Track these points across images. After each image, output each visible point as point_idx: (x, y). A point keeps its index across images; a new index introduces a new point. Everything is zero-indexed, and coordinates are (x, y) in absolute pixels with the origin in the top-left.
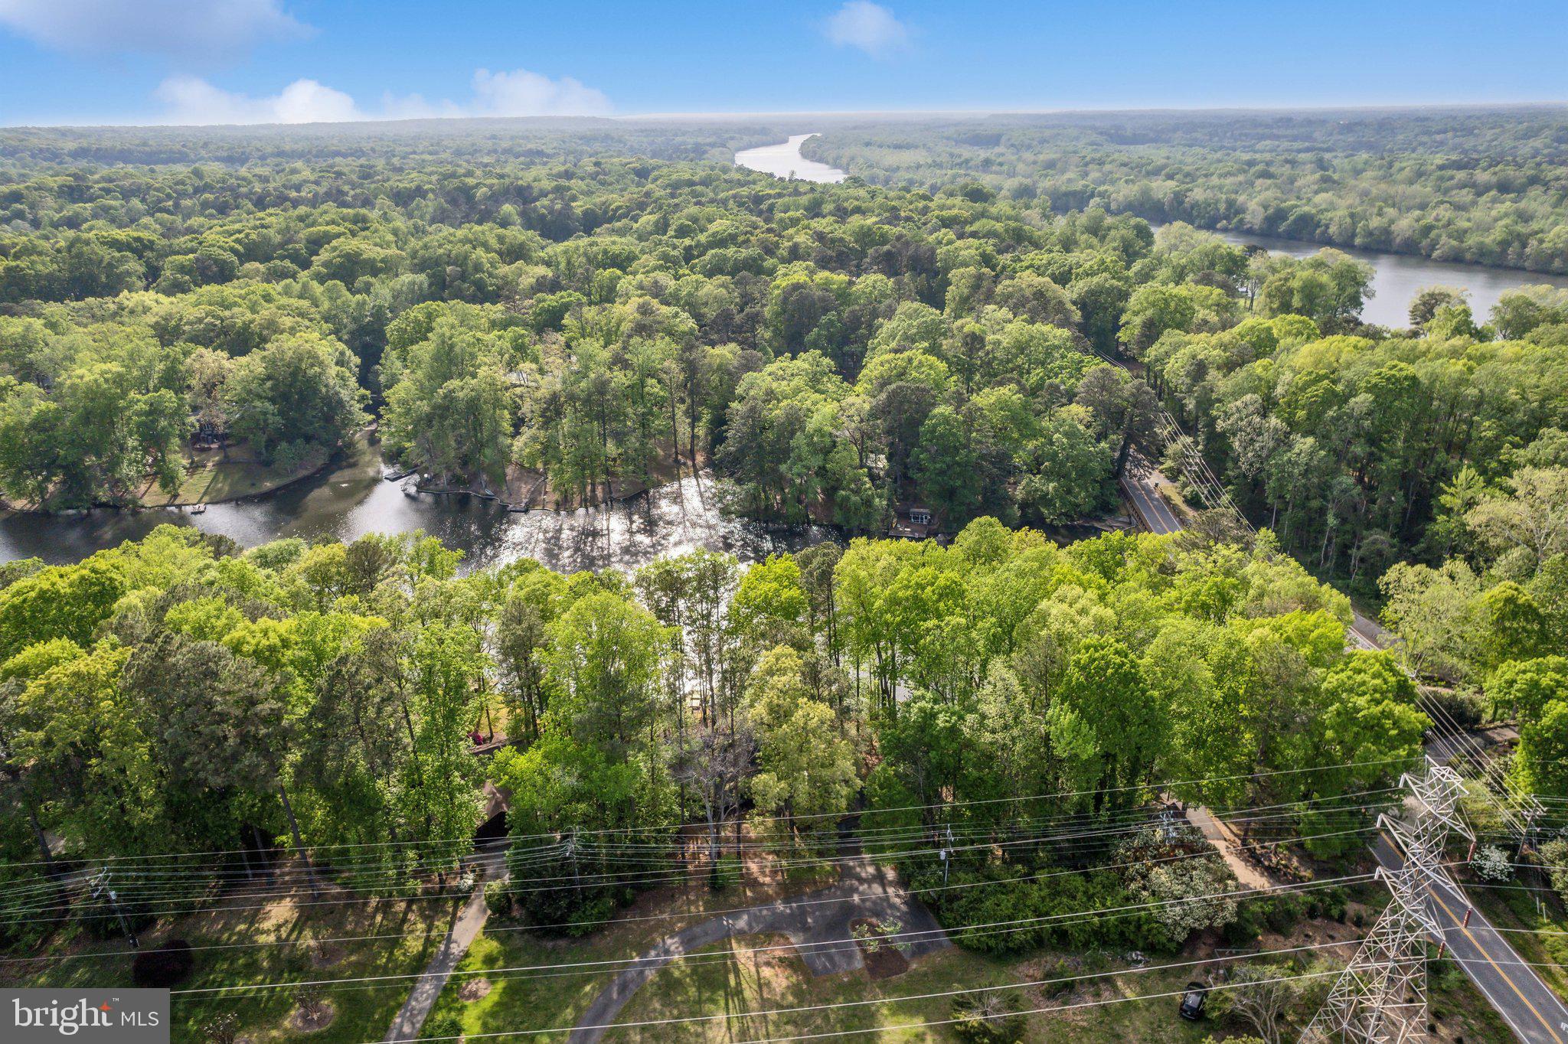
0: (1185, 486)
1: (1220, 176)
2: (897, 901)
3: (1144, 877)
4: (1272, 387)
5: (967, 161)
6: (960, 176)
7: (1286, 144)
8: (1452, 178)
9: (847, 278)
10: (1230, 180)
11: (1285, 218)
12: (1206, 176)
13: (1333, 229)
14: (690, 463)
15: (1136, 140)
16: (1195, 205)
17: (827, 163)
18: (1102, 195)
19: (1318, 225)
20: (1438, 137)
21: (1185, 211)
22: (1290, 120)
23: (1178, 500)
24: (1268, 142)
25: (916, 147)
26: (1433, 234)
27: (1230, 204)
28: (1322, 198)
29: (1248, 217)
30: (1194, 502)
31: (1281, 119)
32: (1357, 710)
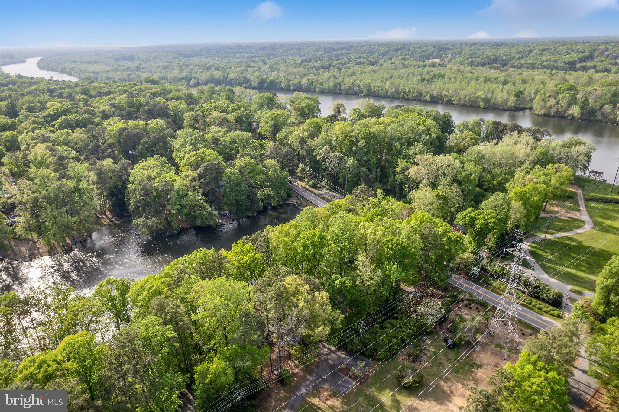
0: (308, 182)
1: (235, 68)
2: (344, 356)
3: (415, 312)
4: (331, 142)
5: (129, 68)
6: (131, 74)
7: (246, 55)
8: (308, 65)
9: (144, 123)
10: (238, 69)
11: (265, 82)
12: (230, 68)
13: (282, 85)
14: (104, 217)
15: (189, 56)
16: (231, 80)
17: (57, 71)
18: (195, 78)
19: (277, 83)
20: (292, 51)
21: (228, 82)
22: (241, 46)
23: (308, 187)
24: (239, 54)
25: (99, 63)
26: (314, 84)
27: (245, 78)
28: (274, 74)
29: (253, 83)
30: (313, 187)
31: (238, 46)
32: (451, 237)
